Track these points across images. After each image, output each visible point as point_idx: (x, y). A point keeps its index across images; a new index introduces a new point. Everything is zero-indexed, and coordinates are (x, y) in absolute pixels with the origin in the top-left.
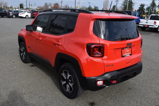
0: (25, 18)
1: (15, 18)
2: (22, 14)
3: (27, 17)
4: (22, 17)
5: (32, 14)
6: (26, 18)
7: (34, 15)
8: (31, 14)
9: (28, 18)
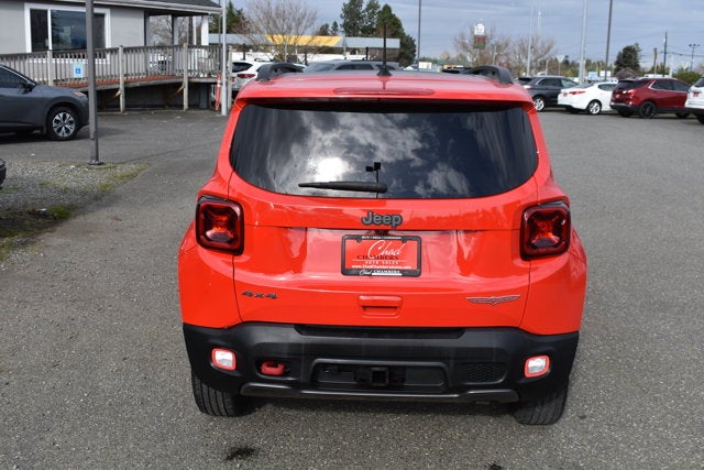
0: (587, 112)
1: (542, 111)
2: (574, 93)
3: (595, 109)
4: (570, 110)
5: (618, 96)
6: (590, 114)
7: (625, 99)
8: (614, 94)
9: (600, 113)
